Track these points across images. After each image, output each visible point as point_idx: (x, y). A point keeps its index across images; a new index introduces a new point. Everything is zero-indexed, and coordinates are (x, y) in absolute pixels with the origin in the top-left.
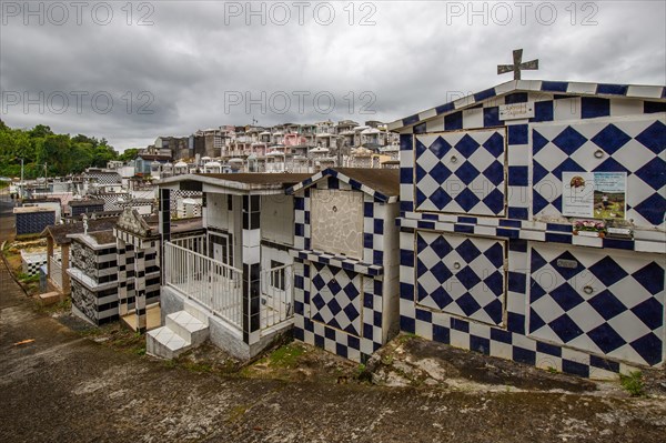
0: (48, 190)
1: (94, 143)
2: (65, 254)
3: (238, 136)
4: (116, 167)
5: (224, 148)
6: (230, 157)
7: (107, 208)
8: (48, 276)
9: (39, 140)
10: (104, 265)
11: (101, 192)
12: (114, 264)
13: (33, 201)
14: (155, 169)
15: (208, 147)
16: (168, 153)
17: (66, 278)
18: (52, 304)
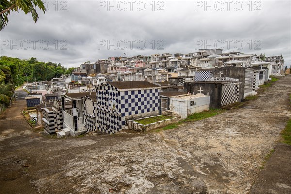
0: (37, 88)
1: (55, 65)
3: (115, 62)
4: (64, 78)
5: (108, 69)
6: (111, 73)
7: (59, 98)
14: (79, 79)
15: (101, 68)
16: (85, 71)
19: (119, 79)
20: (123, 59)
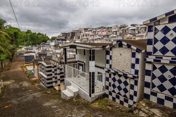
0: (32, 49)
1: (43, 35)
2: (38, 68)
3: (85, 32)
4: (50, 43)
5: (81, 36)
6: (83, 39)
7: (48, 55)
8: (34, 74)
9: (29, 34)
10: (48, 71)
11: (46, 50)
12: (51, 71)
13: (29, 52)
14: (60, 43)
15: (76, 36)
16: (64, 38)
17: (39, 74)
18: (35, 81)
20: (91, 29)
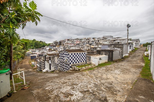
0: (35, 52)
1: (43, 42)
3: (68, 41)
4: (46, 47)
5: (64, 44)
6: (65, 46)
8: (35, 65)
9: (34, 42)
11: (43, 52)
13: (33, 54)
14: (52, 48)
15: (62, 44)
16: (55, 45)
18: (35, 69)
19: (69, 48)
20: (71, 40)
